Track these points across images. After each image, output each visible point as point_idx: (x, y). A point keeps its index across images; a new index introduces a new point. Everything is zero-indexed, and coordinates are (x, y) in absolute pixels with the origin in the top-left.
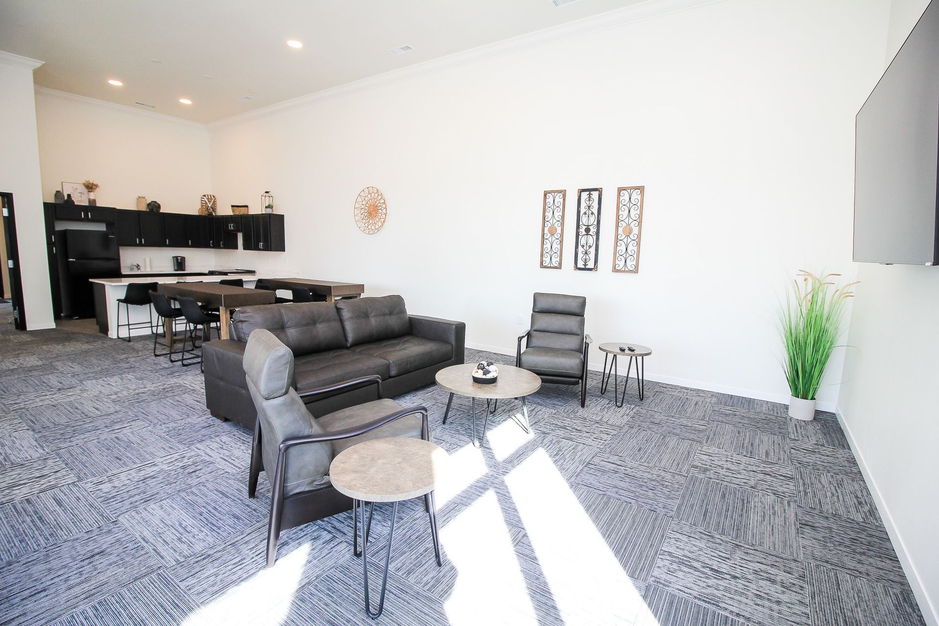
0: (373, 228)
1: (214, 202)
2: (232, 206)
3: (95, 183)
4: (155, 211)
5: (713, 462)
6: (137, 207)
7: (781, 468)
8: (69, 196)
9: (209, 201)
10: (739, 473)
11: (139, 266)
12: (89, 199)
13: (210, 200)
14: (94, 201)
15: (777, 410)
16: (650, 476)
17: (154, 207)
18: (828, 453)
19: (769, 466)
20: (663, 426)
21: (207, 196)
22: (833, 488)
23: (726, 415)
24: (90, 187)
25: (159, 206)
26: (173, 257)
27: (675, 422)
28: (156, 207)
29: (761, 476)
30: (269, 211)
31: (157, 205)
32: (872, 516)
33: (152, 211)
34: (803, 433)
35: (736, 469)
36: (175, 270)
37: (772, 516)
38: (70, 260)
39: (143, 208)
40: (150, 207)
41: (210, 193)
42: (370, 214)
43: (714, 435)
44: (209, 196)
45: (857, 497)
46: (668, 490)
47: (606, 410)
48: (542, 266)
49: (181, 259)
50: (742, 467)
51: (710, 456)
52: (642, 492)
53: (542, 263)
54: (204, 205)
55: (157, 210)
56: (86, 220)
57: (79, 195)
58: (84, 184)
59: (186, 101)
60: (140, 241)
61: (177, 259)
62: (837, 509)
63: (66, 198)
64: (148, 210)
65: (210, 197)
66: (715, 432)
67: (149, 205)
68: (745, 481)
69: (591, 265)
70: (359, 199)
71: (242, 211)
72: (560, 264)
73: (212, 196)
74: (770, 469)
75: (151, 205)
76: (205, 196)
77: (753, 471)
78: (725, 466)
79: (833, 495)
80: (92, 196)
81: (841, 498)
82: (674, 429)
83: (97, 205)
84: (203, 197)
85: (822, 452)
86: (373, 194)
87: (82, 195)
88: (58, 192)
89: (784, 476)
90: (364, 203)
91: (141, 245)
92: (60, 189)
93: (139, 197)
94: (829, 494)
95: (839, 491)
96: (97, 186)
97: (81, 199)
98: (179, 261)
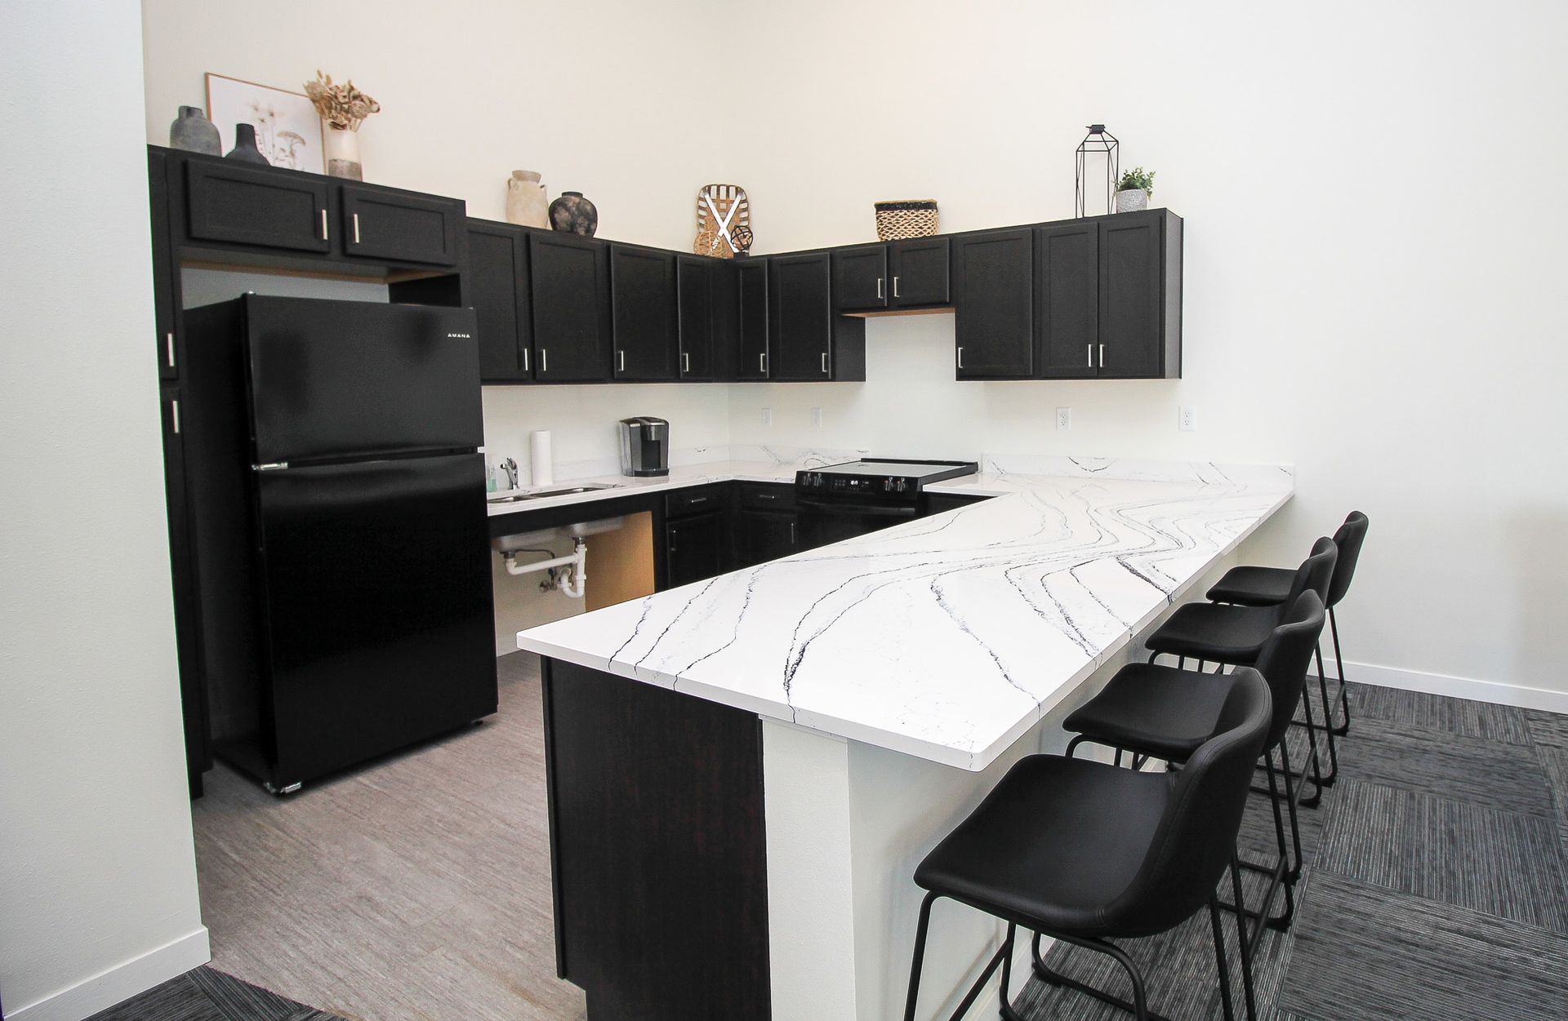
1: (738, 211)
2: (880, 207)
3: (360, 88)
4: (582, 232)
8: (245, 133)
9: (719, 210)
11: (515, 468)
12: (331, 152)
13: (723, 206)
17: (574, 215)
21: (713, 189)
24: (339, 106)
25: (592, 217)
26: (629, 422)
28: (581, 215)
30: (1133, 201)
31: (584, 208)
33: (565, 231)
36: (634, 475)
38: (264, 467)
39: (536, 218)
40: (563, 216)
41: (723, 176)
44: (723, 190)
49: (657, 430)
54: (706, 223)
55: (583, 230)
56: (340, 251)
57: (283, 143)
58: (309, 91)
60: (535, 359)
61: (644, 431)
63: (228, 145)
64: (553, 227)
65: (723, 195)
67: (553, 205)
71: (906, 228)
73: (732, 191)
75: (567, 209)
76: (708, 189)
80: (344, 141)
84: (699, 193)
87: (298, 147)
88: (188, 111)
91: (535, 377)
92: (196, 102)
93: (519, 175)
96: (367, 103)
97: (293, 149)
98: (648, 435)
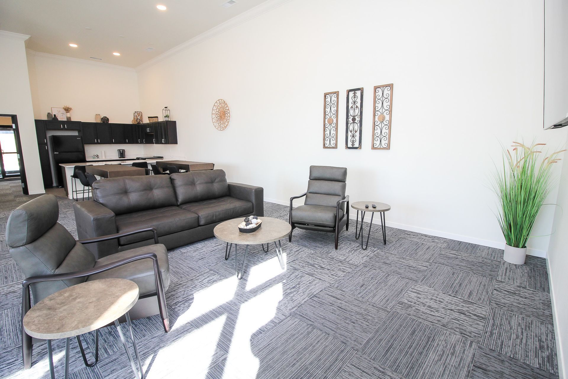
0: (223, 126)
1: (141, 115)
2: (149, 117)
3: (70, 107)
4: (105, 122)
5: (419, 300)
6: (96, 121)
7: (478, 308)
9: (138, 115)
10: (437, 311)
11: (98, 156)
12: (67, 117)
13: (139, 115)
14: (70, 118)
15: (495, 255)
16: (358, 310)
17: (105, 120)
18: (527, 295)
19: (467, 306)
20: (392, 266)
21: (137, 112)
22: (520, 330)
23: (449, 258)
24: (67, 110)
25: (108, 119)
26: (118, 150)
27: (404, 263)
28: (106, 120)
29: (456, 315)
30: (167, 119)
31: (106, 119)
32: (549, 363)
33: (104, 122)
34: (511, 276)
35: (436, 307)
36: (119, 158)
37: (450, 356)
38: (55, 153)
39: (99, 121)
41: (139, 110)
42: (221, 117)
43: (431, 275)
45: (540, 341)
46: (367, 324)
47: (353, 252)
48: (325, 147)
49: (122, 151)
50: (443, 305)
51: (418, 293)
52: (344, 324)
53: (324, 145)
55: (107, 122)
56: (64, 129)
57: (62, 115)
58: (63, 108)
59: (117, 54)
60: (97, 141)
61: (120, 151)
62: (516, 353)
63: (53, 117)
64: (102, 122)
65: (139, 113)
66: (433, 272)
67: (102, 119)
68: (439, 318)
69: (357, 145)
70: (215, 108)
71: (155, 120)
72: (336, 145)
74: (467, 309)
76: (136, 112)
77: (451, 310)
78: (428, 304)
79: (517, 337)
80: (68, 115)
81: (524, 341)
82: (399, 269)
83: (72, 120)
84: (135, 113)
85: (522, 294)
86: (222, 104)
87: (63, 115)
88: (49, 113)
89: (477, 316)
90: (218, 110)
91: (98, 143)
93: (97, 115)
94: (514, 336)
95: (525, 334)
96: (71, 109)
97: (62, 117)
98: (121, 152)
